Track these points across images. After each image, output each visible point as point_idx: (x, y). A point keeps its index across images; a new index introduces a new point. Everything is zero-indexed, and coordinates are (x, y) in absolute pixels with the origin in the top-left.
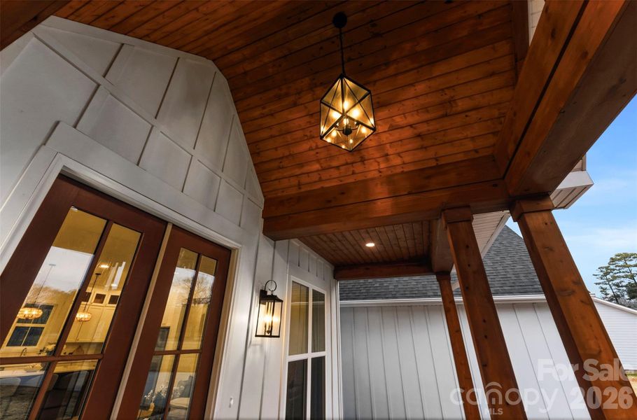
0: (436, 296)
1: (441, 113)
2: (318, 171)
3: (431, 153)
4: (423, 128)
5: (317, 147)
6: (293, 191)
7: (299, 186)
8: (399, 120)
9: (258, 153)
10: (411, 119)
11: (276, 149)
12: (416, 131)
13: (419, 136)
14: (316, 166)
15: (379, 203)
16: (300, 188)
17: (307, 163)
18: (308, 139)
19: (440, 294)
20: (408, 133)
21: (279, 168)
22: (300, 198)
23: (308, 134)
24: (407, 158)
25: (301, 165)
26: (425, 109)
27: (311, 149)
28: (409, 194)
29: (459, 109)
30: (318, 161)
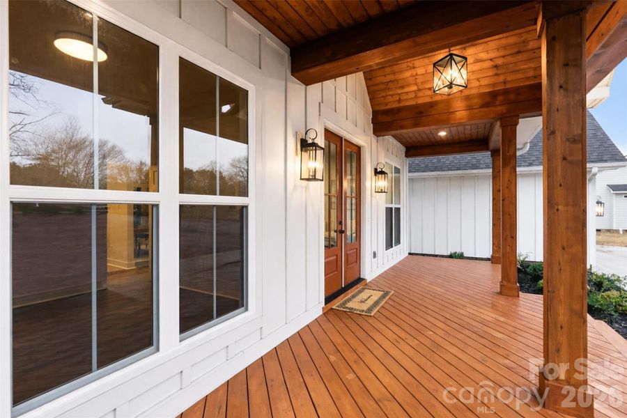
0: (487, 167)
1: (516, 50)
2: (415, 91)
3: (501, 79)
4: (500, 62)
5: (417, 75)
6: (395, 105)
7: (399, 101)
8: (483, 56)
9: (371, 79)
10: (492, 55)
11: (385, 76)
12: (494, 64)
13: (496, 66)
14: (415, 88)
15: (457, 113)
16: (400, 103)
17: (408, 85)
18: (410, 69)
19: (491, 166)
20: (488, 64)
21: (385, 89)
22: (399, 110)
23: (411, 65)
24: (484, 82)
25: (403, 87)
26: (505, 47)
27: (412, 76)
28: (481, 107)
29: (530, 47)
30: (416, 84)
